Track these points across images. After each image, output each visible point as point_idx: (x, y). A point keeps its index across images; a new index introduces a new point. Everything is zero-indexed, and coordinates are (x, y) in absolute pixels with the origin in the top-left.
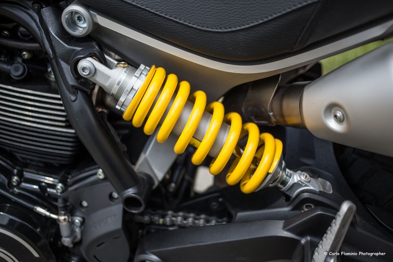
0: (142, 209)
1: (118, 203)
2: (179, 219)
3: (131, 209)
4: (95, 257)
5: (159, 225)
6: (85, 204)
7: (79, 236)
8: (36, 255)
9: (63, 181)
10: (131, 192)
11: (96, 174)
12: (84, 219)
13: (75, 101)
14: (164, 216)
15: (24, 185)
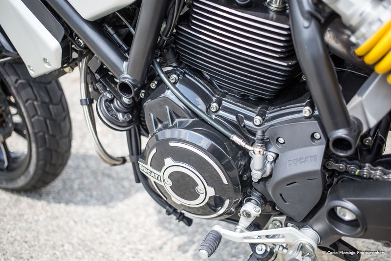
0: (349, 153)
1: (320, 144)
2: (378, 172)
3: (337, 151)
4: (281, 195)
5: (354, 176)
6: (281, 140)
7: (268, 173)
8: (225, 182)
9: (262, 115)
10: (341, 133)
11: (301, 111)
12: (277, 155)
13: (307, 28)
14: (361, 168)
15: (221, 113)
